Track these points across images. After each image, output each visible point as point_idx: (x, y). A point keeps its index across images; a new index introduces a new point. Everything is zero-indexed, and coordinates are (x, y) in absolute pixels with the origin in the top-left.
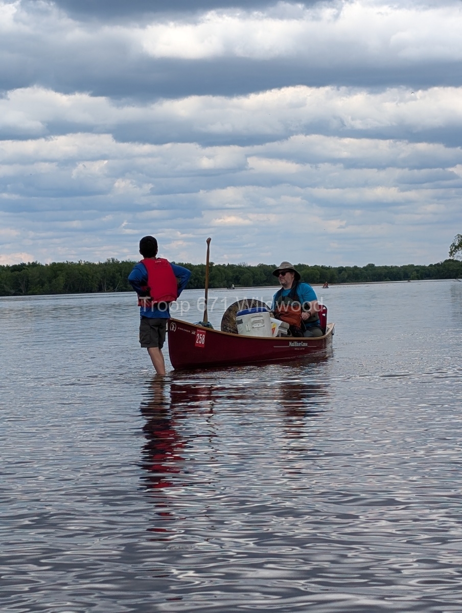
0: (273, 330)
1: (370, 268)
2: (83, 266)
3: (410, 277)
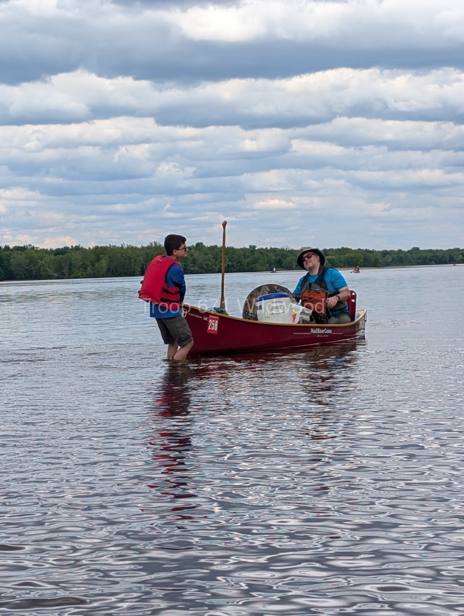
0: (294, 316)
1: (415, 252)
2: (125, 250)
3: (456, 261)
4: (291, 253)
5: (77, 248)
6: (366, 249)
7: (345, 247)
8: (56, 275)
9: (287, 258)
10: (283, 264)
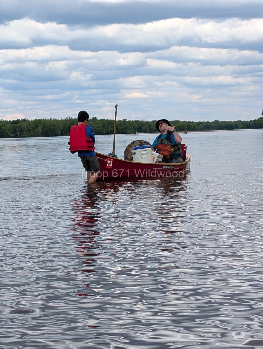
0: (154, 159)
1: (216, 122)
2: (52, 121)
3: (239, 128)
4: (147, 123)
5: (25, 120)
6: (189, 121)
7: (177, 120)
8: (13, 135)
9: (144, 126)
10: (142, 130)
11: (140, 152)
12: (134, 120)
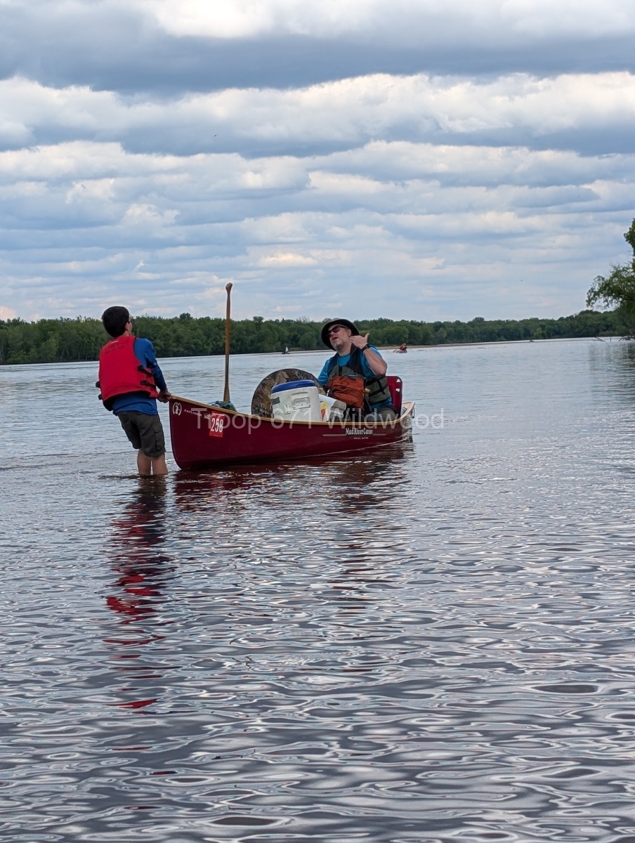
0: (323, 412)
1: (478, 324)
2: (83, 324)
3: (532, 336)
4: (311, 326)
5: (16, 323)
6: (412, 321)
7: (383, 318)
9: (306, 334)
10: (300, 342)
11: (289, 397)
12: (280, 320)
